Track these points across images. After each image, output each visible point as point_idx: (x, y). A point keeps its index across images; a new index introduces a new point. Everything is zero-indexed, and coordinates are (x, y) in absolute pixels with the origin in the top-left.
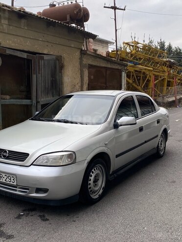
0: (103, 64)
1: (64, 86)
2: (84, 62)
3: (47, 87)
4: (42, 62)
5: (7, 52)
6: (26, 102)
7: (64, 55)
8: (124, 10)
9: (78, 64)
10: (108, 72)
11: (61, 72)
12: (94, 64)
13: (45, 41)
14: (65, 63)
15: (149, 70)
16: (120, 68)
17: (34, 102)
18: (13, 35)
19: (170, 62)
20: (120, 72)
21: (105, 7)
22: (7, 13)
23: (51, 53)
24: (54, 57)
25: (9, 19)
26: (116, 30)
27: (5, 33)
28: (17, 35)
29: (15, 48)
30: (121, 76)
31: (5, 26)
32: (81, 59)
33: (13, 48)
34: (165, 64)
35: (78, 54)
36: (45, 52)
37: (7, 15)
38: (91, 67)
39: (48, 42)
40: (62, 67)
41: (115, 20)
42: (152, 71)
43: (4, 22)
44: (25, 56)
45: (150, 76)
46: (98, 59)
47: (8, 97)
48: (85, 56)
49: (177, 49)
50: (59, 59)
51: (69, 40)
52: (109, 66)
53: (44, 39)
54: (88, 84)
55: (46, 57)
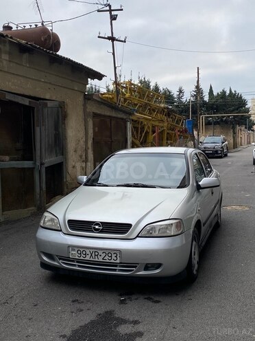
0: (107, 112)
1: (68, 141)
2: (88, 110)
3: (50, 143)
4: (46, 110)
5: (7, 98)
6: (27, 164)
7: (67, 101)
8: (125, 42)
9: (81, 113)
10: (113, 122)
11: (64, 124)
12: (98, 112)
13: (47, 83)
14: (69, 112)
15: (147, 119)
16: (125, 117)
17: (38, 164)
18: (13, 74)
19: (168, 108)
20: (125, 121)
21: (99, 37)
22: (7, 45)
23: (54, 98)
24: (57, 103)
25: (10, 53)
26: (115, 68)
27: (5, 72)
28: (17, 75)
29: (15, 92)
30: (126, 127)
31: (5, 62)
32: (84, 105)
33: (13, 91)
34: (162, 111)
35: (81, 98)
36: (47, 97)
37: (7, 47)
38: (95, 115)
39: (50, 83)
40: (65, 117)
41: (114, 54)
42: (150, 120)
43: (5, 57)
44: (26, 102)
45: (149, 127)
46: (102, 106)
47: (7, 158)
48: (89, 101)
49: (165, 91)
50: (62, 106)
51: (72, 81)
52: (114, 114)
53: (46, 81)
54: (93, 139)
55: (50, 104)
